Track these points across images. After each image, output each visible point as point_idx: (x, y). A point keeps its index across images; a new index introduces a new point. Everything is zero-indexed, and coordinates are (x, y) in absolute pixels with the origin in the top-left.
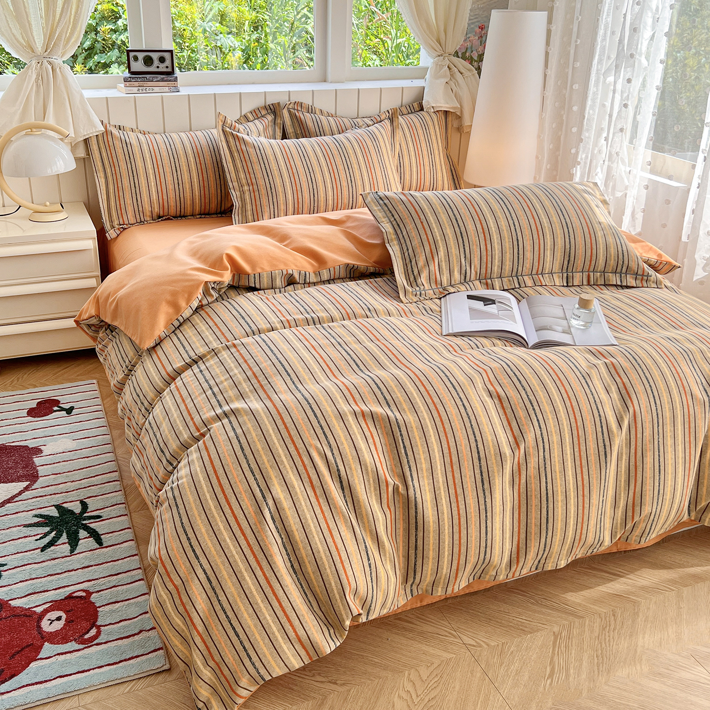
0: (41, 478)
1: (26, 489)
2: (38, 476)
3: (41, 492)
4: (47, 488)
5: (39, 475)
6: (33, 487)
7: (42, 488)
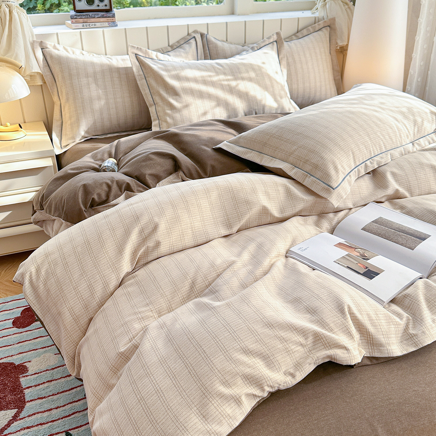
0: (28, 404)
1: (15, 418)
2: (24, 401)
3: (28, 422)
4: (33, 417)
5: (26, 400)
6: (22, 416)
7: (29, 416)
